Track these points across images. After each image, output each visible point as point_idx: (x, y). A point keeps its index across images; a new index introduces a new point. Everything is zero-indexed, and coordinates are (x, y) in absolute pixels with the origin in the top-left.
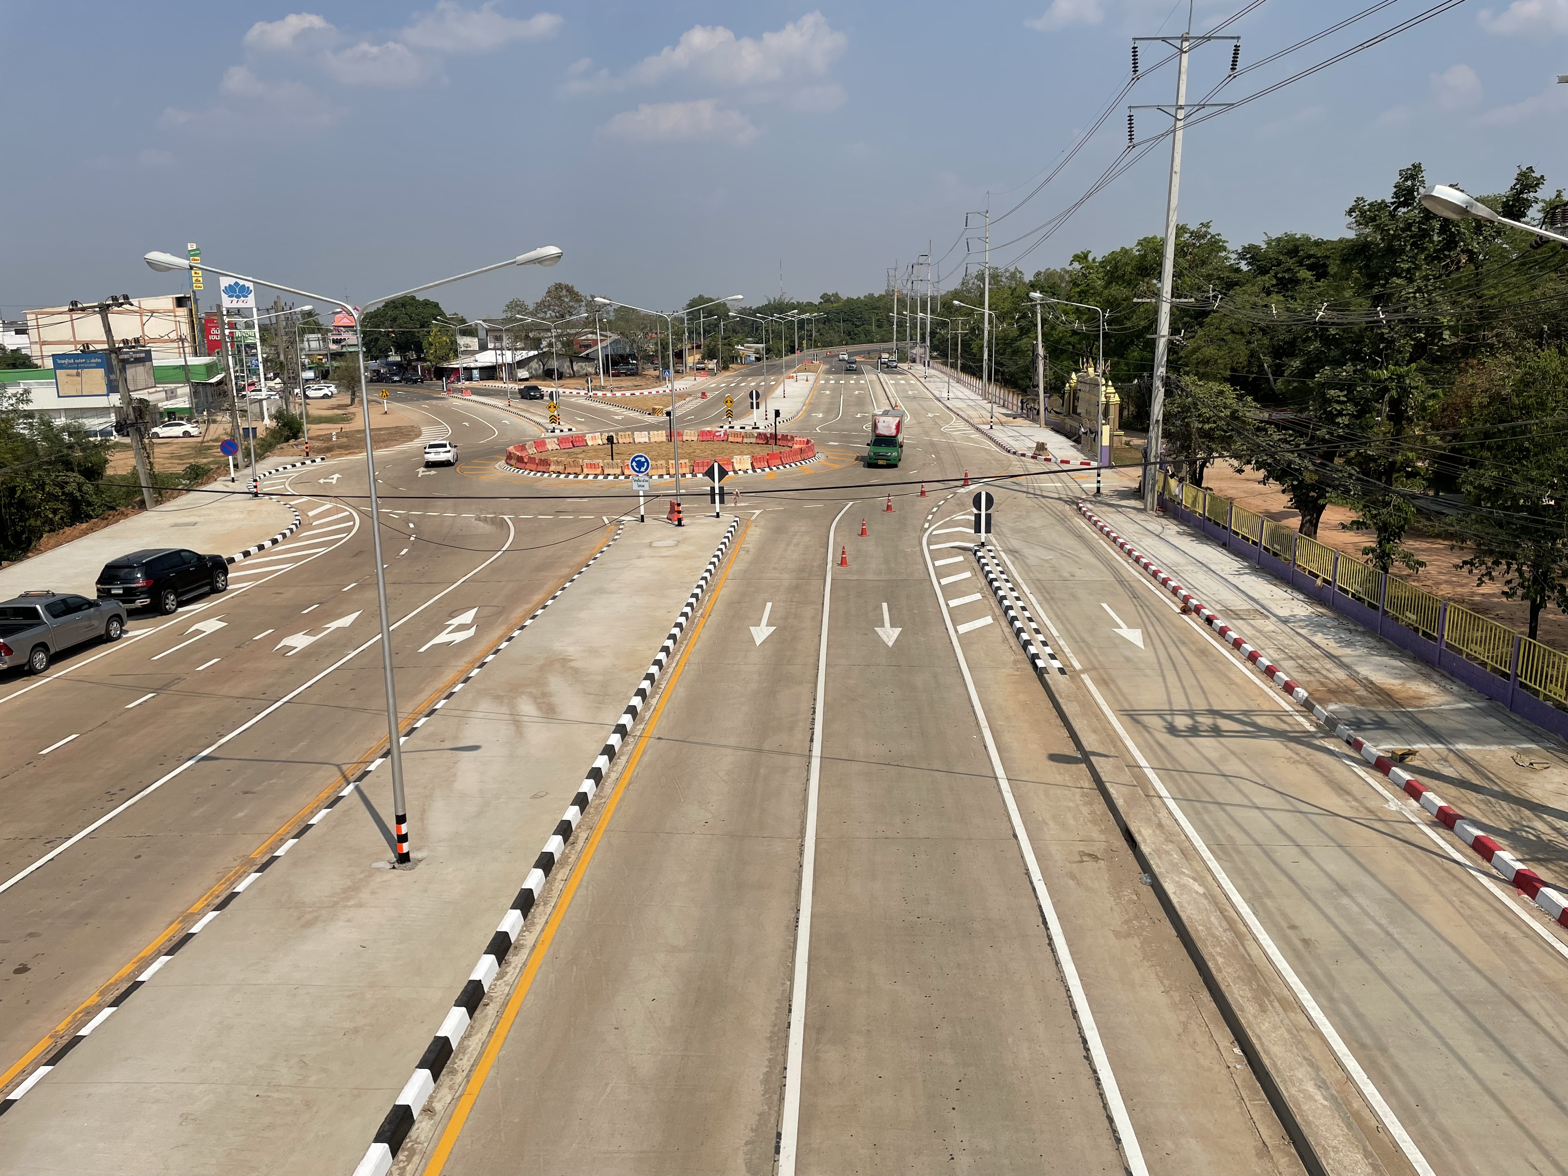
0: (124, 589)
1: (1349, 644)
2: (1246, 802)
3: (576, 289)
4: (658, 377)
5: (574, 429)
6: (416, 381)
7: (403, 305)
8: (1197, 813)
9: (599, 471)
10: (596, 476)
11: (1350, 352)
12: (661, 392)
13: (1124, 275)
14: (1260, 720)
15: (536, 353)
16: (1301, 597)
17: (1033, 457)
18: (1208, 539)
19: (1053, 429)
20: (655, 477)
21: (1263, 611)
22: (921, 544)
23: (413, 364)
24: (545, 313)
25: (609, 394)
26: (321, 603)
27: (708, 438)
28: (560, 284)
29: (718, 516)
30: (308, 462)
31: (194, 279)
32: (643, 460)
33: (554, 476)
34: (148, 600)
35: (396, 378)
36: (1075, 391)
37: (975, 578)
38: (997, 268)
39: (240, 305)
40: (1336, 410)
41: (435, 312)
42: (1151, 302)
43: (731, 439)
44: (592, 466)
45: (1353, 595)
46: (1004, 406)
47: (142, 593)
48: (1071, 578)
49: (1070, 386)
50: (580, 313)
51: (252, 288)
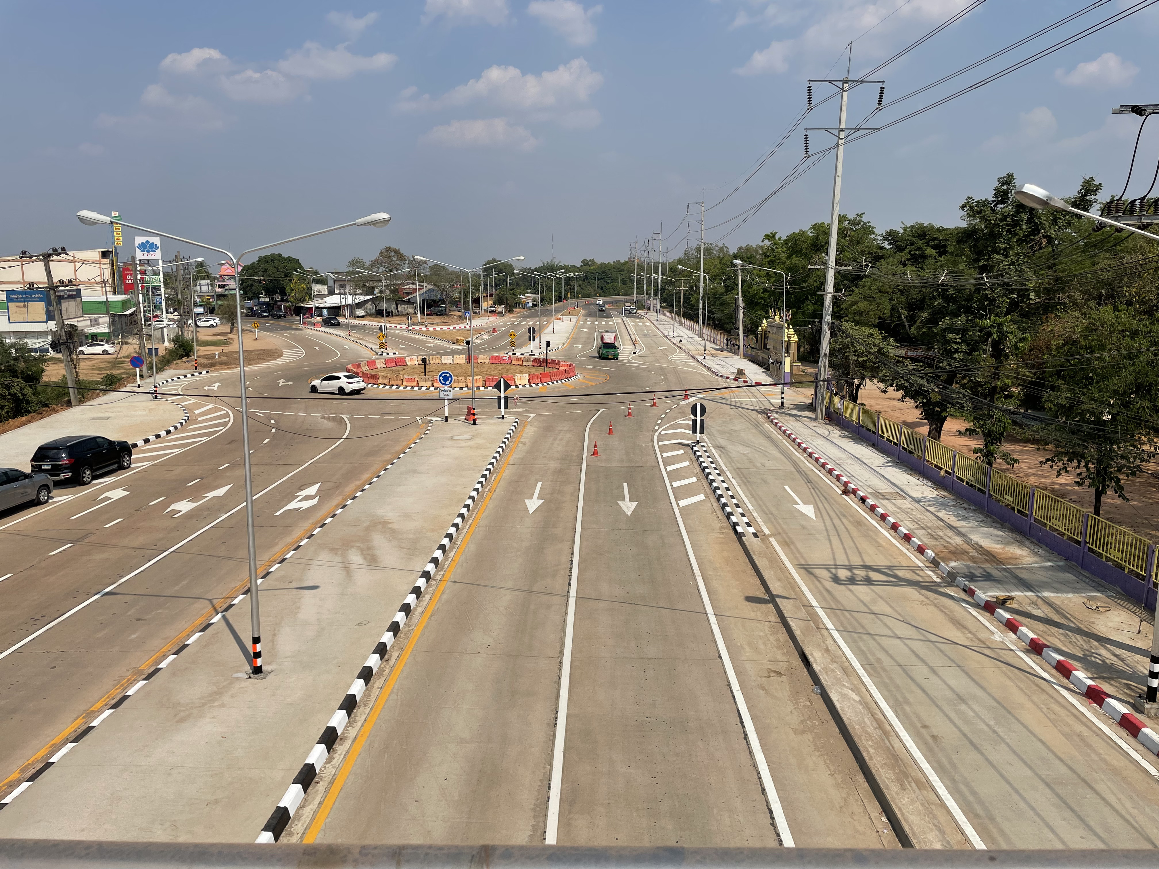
0: (52, 465)
1: (965, 518)
2: (890, 633)
3: (401, 252)
4: (461, 317)
5: (397, 353)
6: (280, 316)
7: (272, 261)
8: (855, 641)
9: (415, 384)
10: (413, 387)
11: (962, 307)
12: (463, 327)
13: (802, 250)
14: (900, 573)
15: (370, 297)
16: (930, 484)
17: (735, 380)
18: (862, 441)
19: (749, 360)
20: (457, 389)
21: (901, 493)
22: (653, 441)
23: (279, 303)
24: (378, 268)
25: (424, 328)
26: (202, 478)
27: (497, 361)
28: (390, 248)
29: (503, 418)
30: (196, 374)
31: (116, 238)
32: (448, 375)
33: (381, 387)
34: (70, 474)
35: (265, 314)
36: (765, 333)
37: (692, 466)
38: (711, 244)
39: (150, 257)
40: (954, 348)
41: (296, 266)
42: (821, 269)
43: (513, 362)
44: (410, 380)
45: (967, 483)
46: (714, 342)
47: (66, 468)
48: (763, 467)
49: (762, 329)
50: (404, 269)
51: (159, 245)
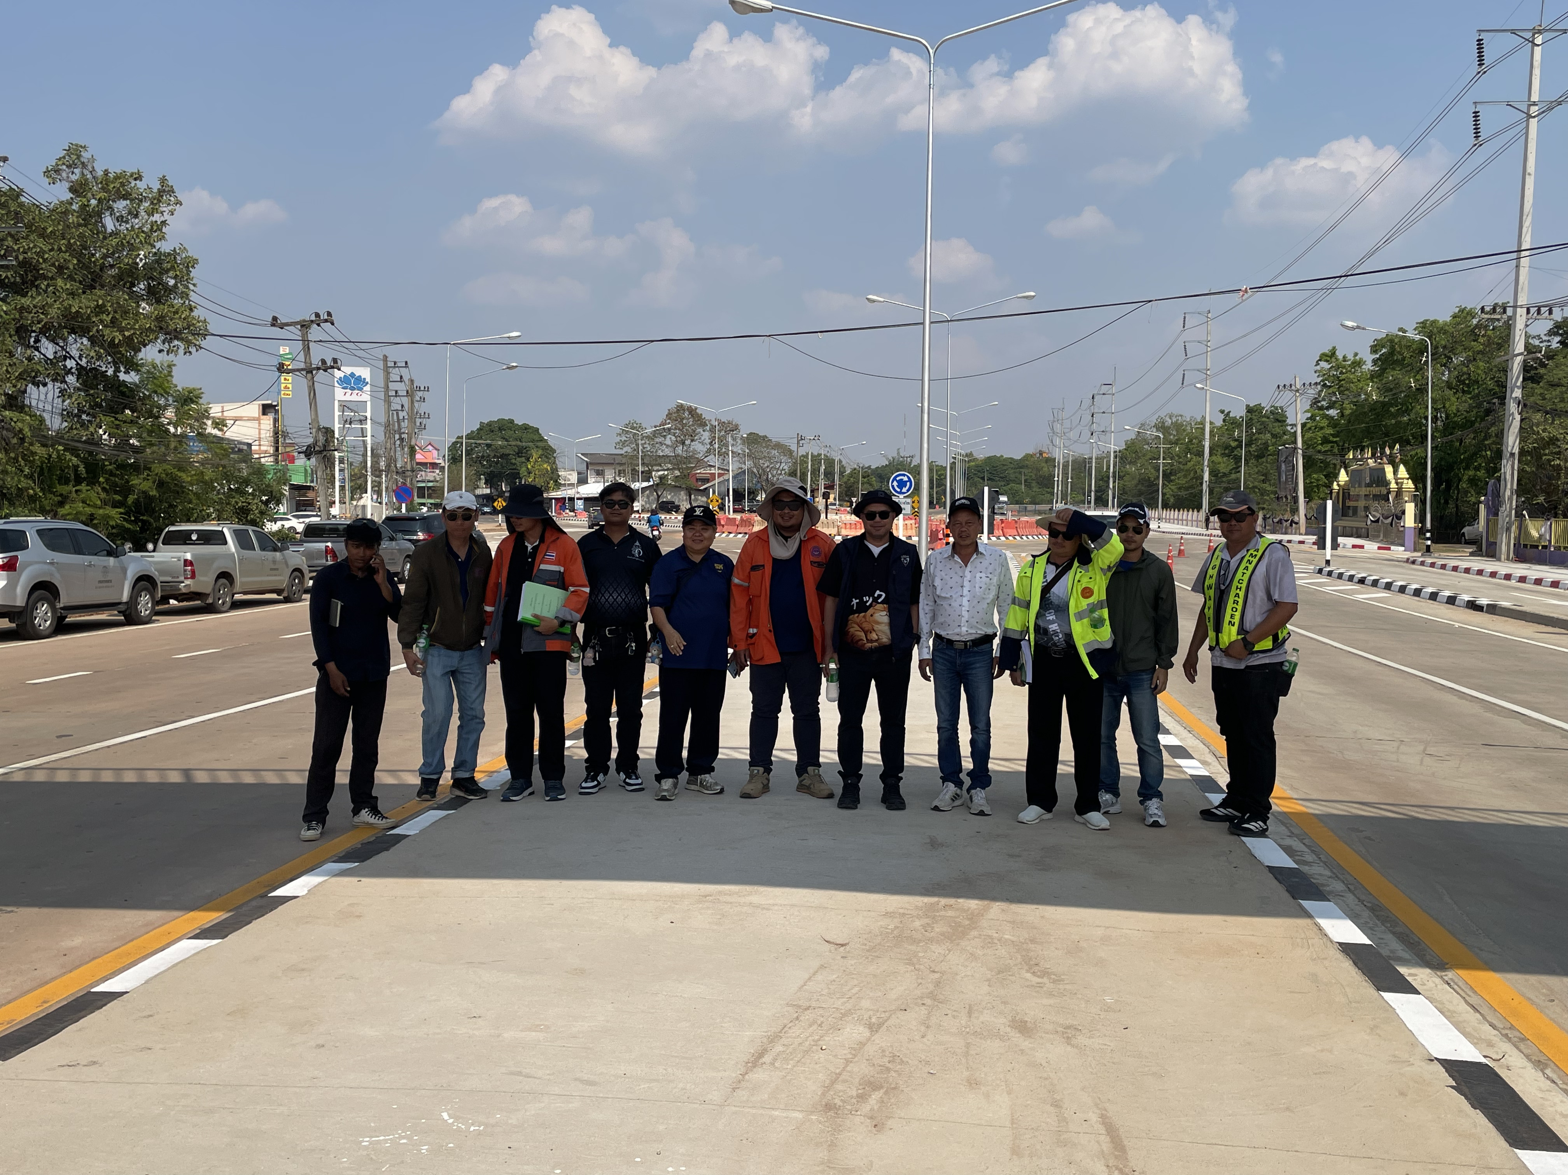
3: (699, 412)
7: (500, 429)
15: (648, 484)
28: (682, 406)
31: (283, 386)
36: (1345, 492)
39: (354, 398)
49: (1338, 485)
50: (703, 438)
51: (368, 380)
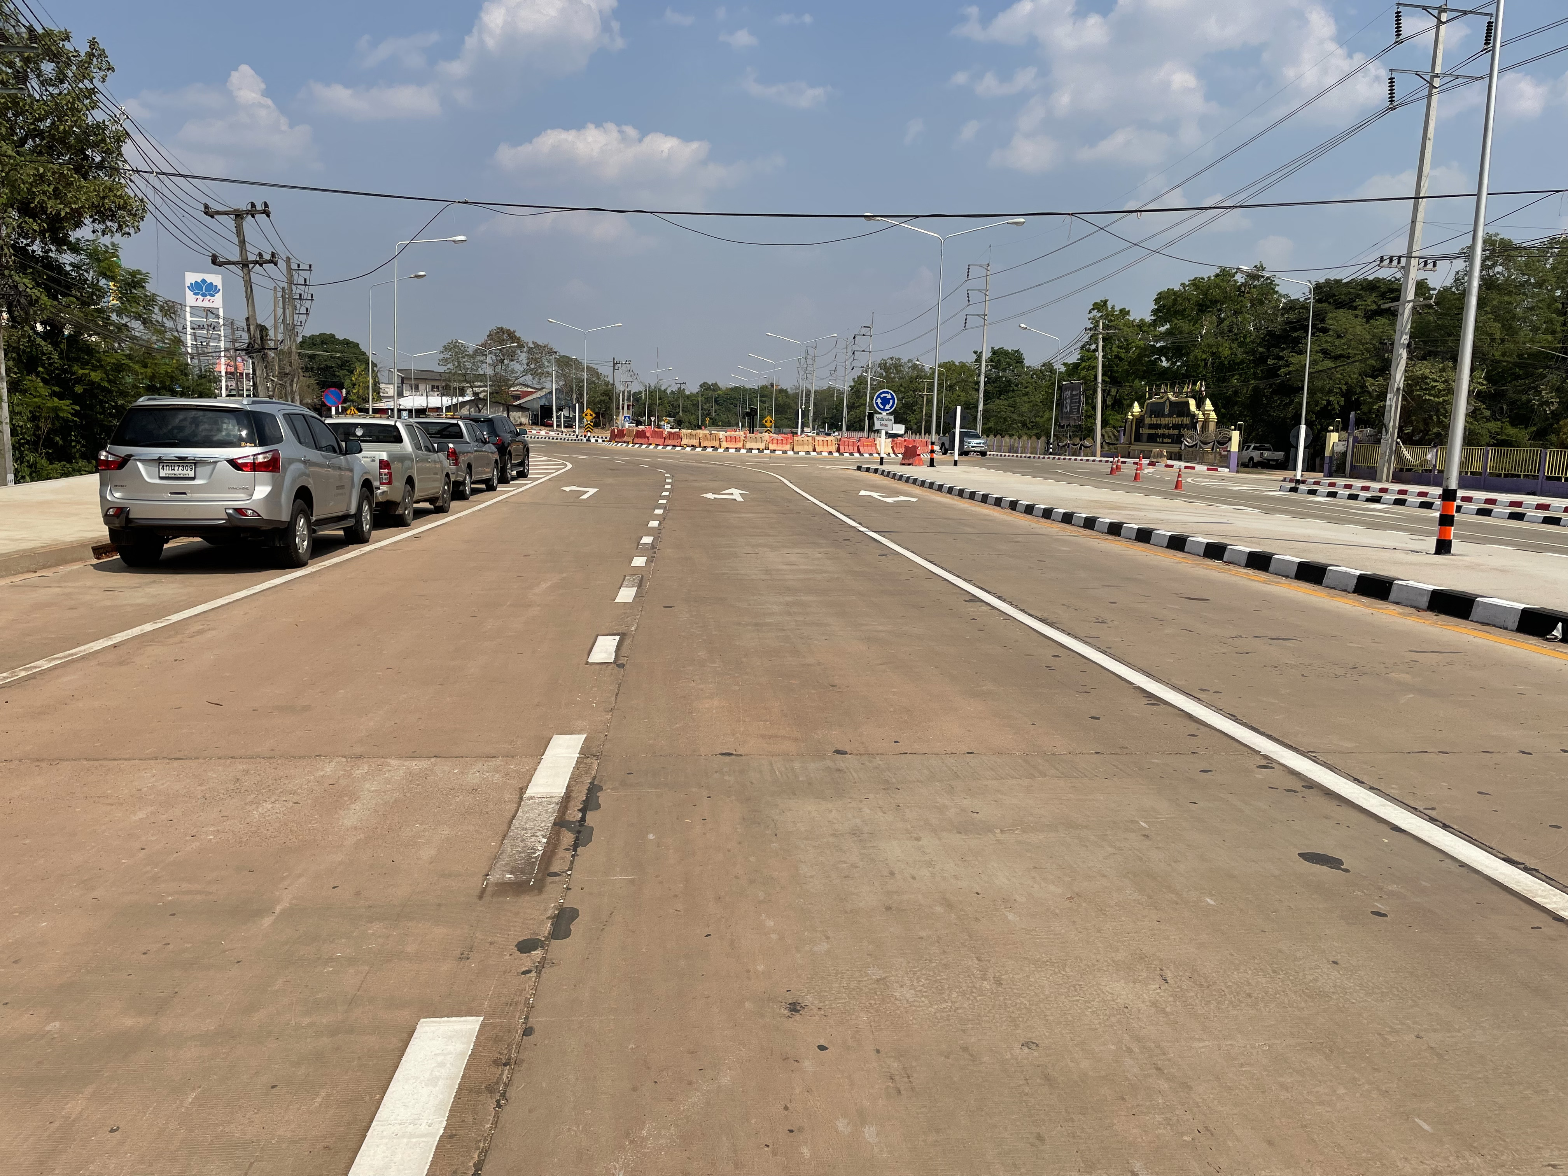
3: (518, 335)
7: (322, 343)
15: (468, 399)
24: (486, 356)
28: (502, 328)
33: (688, 449)
36: (1139, 420)
39: (206, 304)
41: (357, 352)
49: (1132, 415)
50: (520, 359)
51: (220, 287)
